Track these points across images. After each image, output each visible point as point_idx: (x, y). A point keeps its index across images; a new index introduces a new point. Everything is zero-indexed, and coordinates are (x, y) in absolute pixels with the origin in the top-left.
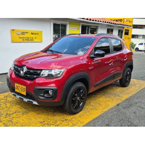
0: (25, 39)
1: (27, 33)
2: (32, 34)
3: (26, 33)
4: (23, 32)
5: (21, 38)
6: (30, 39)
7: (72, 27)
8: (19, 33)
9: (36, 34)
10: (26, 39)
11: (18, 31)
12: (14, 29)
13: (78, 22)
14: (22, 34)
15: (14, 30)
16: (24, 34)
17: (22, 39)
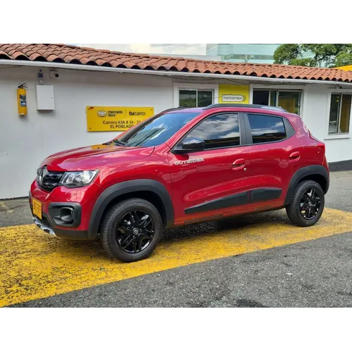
0: (115, 125)
1: (121, 112)
2: (132, 114)
3: (118, 112)
4: (112, 112)
5: (107, 123)
6: (126, 125)
7: (226, 96)
8: (102, 114)
9: (139, 114)
10: (118, 124)
11: (102, 110)
12: (92, 106)
13: (244, 84)
14: (110, 115)
15: (92, 108)
16: (114, 115)
17: (109, 125)
